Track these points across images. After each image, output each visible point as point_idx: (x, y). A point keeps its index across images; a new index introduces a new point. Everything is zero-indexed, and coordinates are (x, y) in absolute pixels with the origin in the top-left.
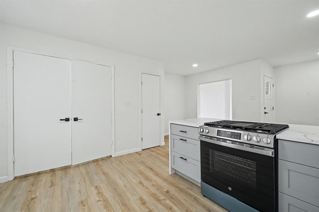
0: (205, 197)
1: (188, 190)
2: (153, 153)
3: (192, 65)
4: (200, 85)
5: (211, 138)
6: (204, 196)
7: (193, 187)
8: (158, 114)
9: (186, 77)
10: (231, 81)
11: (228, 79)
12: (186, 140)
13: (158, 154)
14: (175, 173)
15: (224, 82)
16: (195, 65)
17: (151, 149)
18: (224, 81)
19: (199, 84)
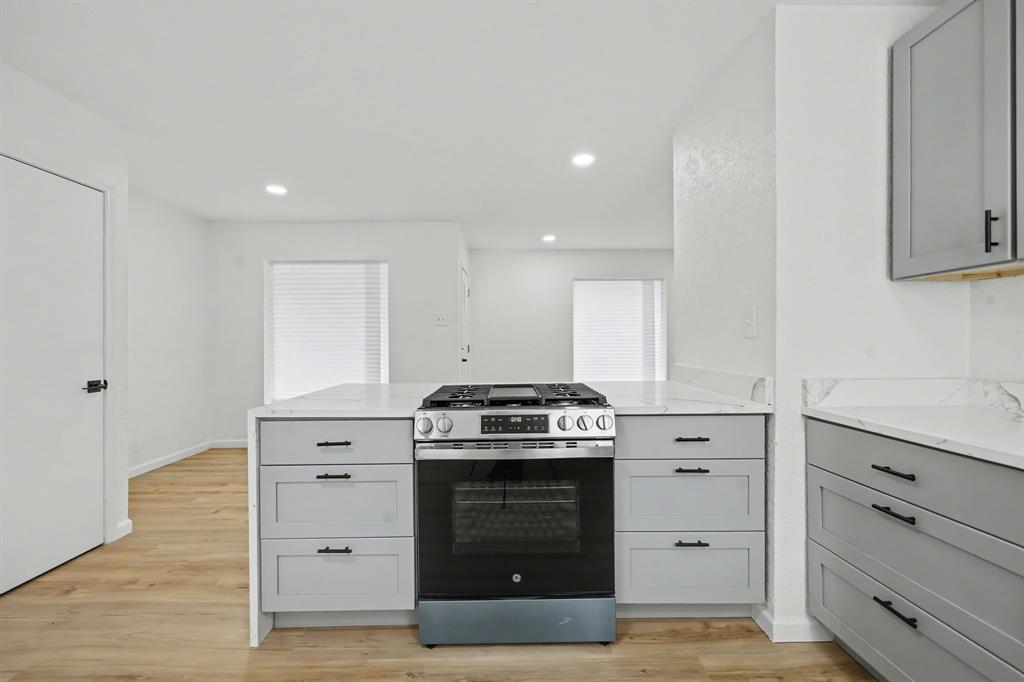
0: (435, 649)
1: (371, 662)
2: (77, 597)
3: (265, 186)
4: (276, 266)
5: (458, 443)
6: (431, 646)
7: (379, 641)
8: (94, 387)
9: (209, 224)
10: (384, 268)
11: (377, 262)
12: (347, 476)
13: (119, 586)
14: (274, 628)
15: (361, 268)
16: (277, 190)
17: (39, 580)
18: (363, 266)
19: (272, 263)
